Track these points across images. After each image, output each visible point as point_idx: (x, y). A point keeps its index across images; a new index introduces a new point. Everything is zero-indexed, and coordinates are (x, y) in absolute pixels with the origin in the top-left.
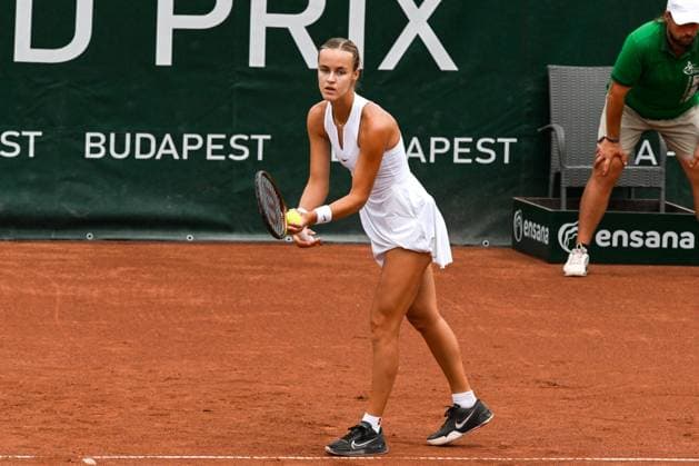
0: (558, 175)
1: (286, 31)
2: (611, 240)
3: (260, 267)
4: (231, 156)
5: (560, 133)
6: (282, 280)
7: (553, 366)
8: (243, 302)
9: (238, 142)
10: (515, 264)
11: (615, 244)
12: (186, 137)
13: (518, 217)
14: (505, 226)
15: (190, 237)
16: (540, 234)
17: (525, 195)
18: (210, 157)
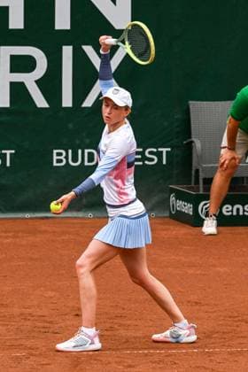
0: (197, 171)
1: (22, 84)
2: (232, 211)
3: (11, 234)
5: (198, 144)
6: (24, 242)
10: (172, 227)
11: (235, 213)
13: (172, 198)
14: (165, 204)
16: (187, 208)
17: (177, 184)
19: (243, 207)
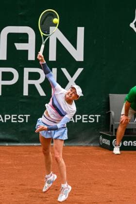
0: (112, 125)
1: (34, 85)
2: (128, 144)
3: (27, 153)
4: (19, 121)
5: (113, 113)
6: (33, 157)
8: (23, 163)
9: (21, 117)
10: (100, 151)
12: (6, 116)
13: (101, 138)
14: (97, 140)
15: (7, 144)
16: (108, 142)
17: (103, 131)
18: (12, 121)
19: (133, 142)
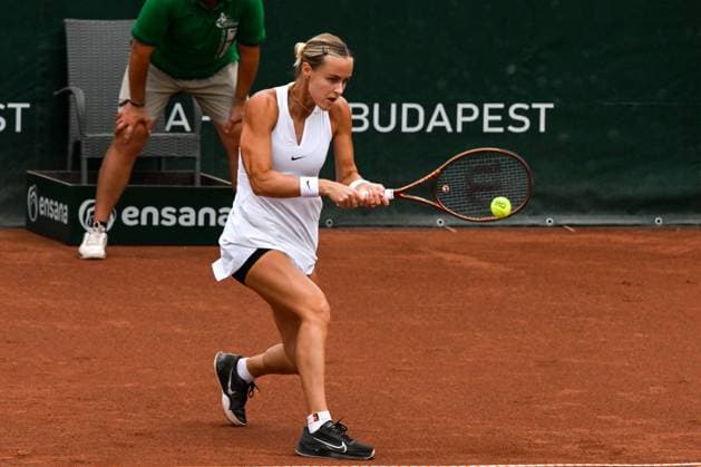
0: (78, 145)
2: (139, 218)
5: (79, 96)
7: (77, 363)
11: (144, 222)
13: (32, 194)
16: (58, 212)
17: (41, 168)
19: (160, 210)
